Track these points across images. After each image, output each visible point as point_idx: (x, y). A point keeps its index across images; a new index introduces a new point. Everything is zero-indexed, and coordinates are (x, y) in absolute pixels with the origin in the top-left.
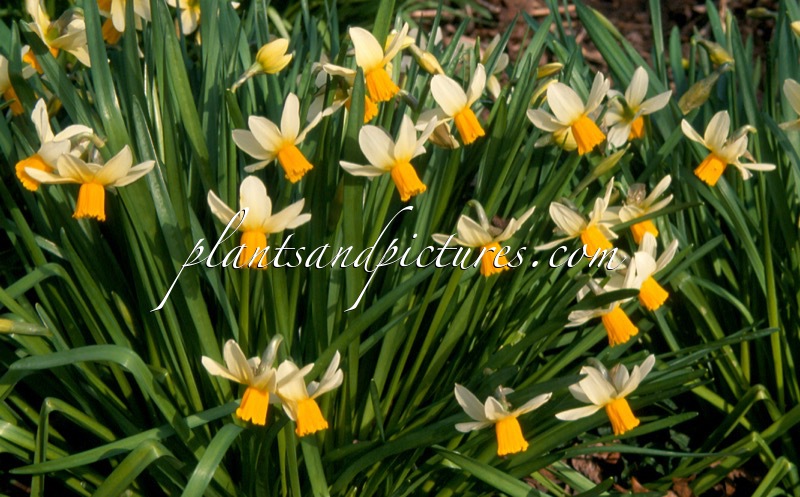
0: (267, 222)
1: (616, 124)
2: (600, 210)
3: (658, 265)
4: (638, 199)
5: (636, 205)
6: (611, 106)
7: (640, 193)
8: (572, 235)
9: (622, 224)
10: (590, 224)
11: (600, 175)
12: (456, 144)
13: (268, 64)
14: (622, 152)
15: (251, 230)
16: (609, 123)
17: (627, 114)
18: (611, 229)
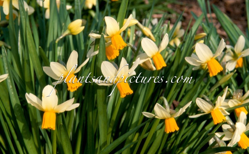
0: (55, 108)
1: (230, 61)
2: (220, 101)
3: (247, 128)
4: (239, 96)
5: (238, 100)
6: (228, 53)
7: (240, 94)
8: (207, 112)
9: (230, 108)
10: (215, 108)
11: (222, 84)
12: (154, 69)
13: (73, 30)
14: (232, 74)
15: (48, 111)
16: (227, 60)
17: (235, 57)
18: (225, 110)
